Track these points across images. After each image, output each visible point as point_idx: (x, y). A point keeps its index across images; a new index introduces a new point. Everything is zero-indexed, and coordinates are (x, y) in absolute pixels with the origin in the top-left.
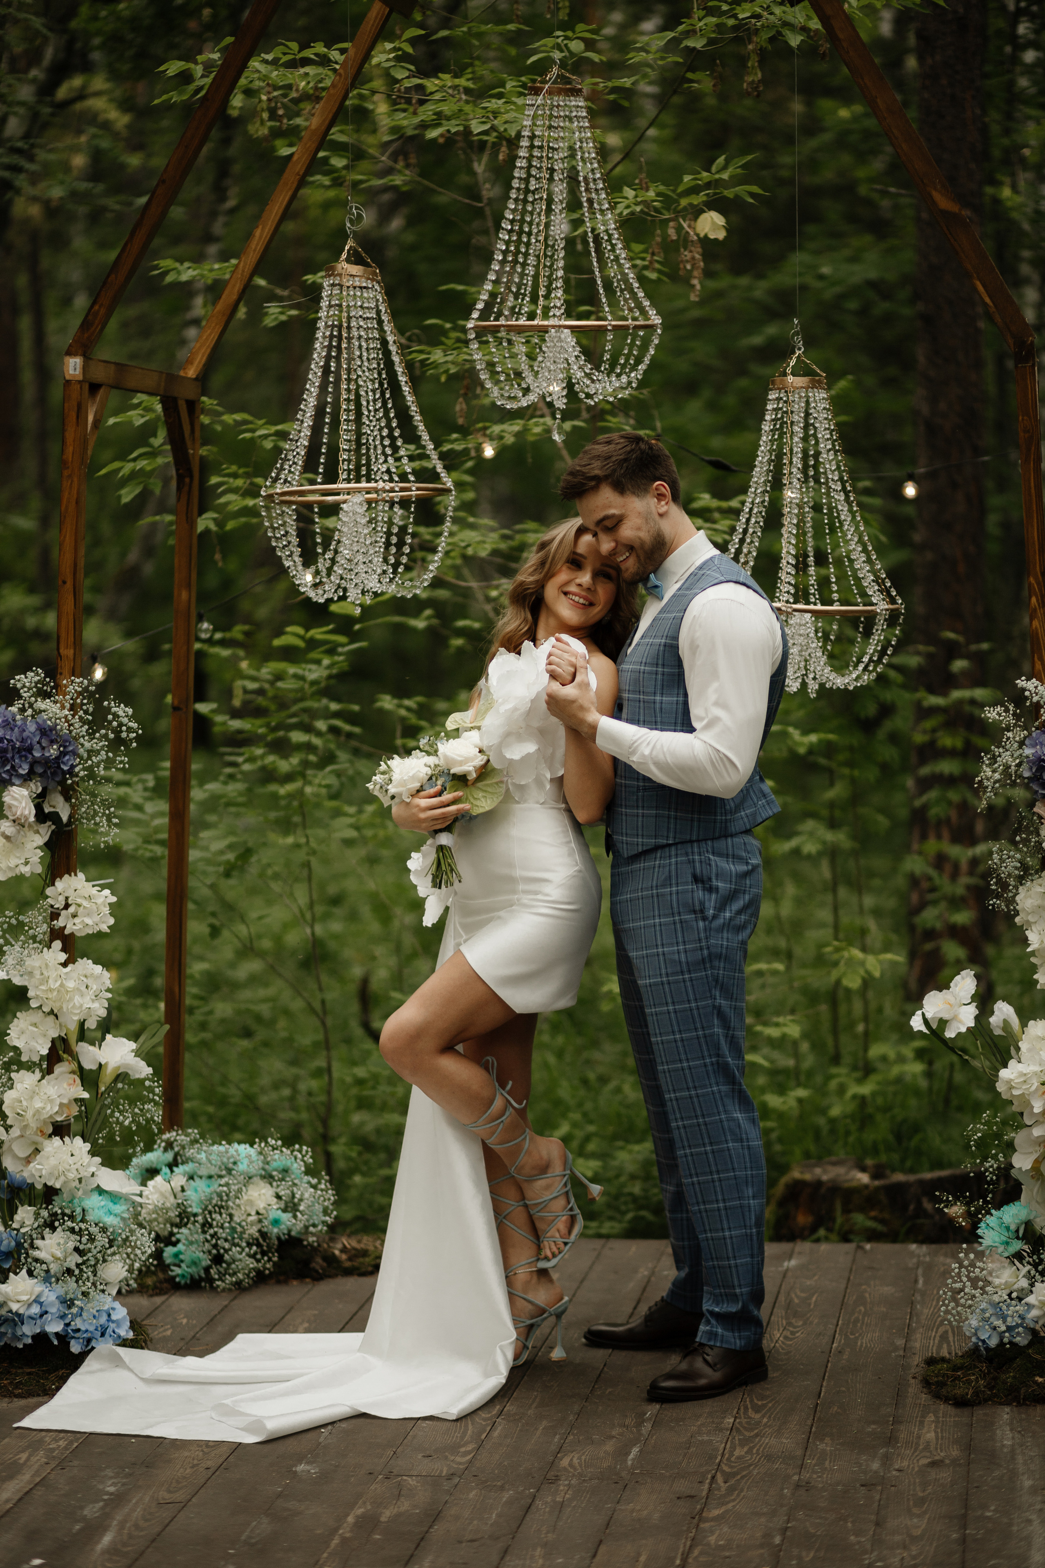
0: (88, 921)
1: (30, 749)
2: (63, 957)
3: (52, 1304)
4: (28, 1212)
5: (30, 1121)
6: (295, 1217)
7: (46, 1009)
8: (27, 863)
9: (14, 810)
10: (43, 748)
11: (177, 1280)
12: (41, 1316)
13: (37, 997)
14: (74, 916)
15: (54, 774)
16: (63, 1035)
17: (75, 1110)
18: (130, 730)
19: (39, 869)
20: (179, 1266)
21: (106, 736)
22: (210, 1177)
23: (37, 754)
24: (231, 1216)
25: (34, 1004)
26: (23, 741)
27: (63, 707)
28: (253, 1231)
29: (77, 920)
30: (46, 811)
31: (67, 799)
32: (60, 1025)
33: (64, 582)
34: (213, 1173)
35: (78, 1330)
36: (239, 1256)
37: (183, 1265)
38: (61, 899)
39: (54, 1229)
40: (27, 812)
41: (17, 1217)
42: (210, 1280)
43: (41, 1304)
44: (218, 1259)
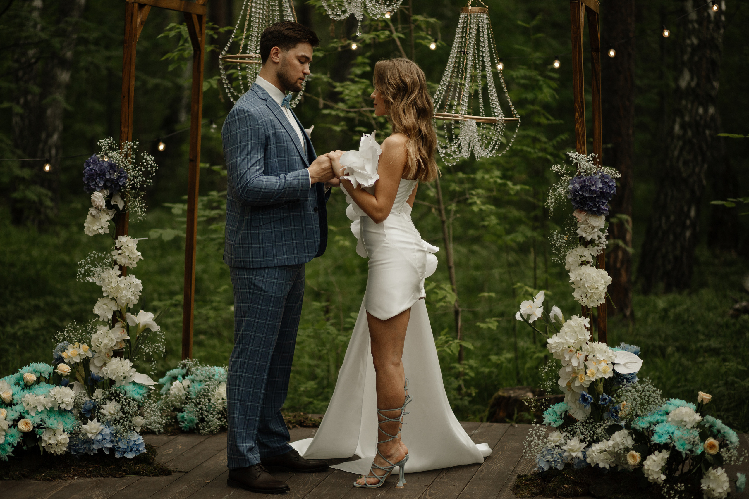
1: (104, 175)
2: (119, 273)
3: (107, 435)
4: (99, 391)
5: (102, 349)
7: (110, 297)
8: (102, 228)
9: (95, 203)
10: (111, 174)
11: (183, 429)
12: (102, 441)
13: (106, 291)
15: (115, 187)
16: (119, 309)
17: (124, 345)
18: (152, 167)
19: (108, 231)
20: (183, 422)
21: (141, 169)
22: (201, 381)
23: (108, 177)
24: (209, 400)
25: (105, 294)
26: (101, 170)
27: (121, 155)
28: (220, 407)
30: (112, 204)
31: (123, 198)
32: (118, 305)
33: (124, 97)
34: (202, 379)
35: (120, 448)
36: (212, 419)
37: (185, 422)
39: (111, 400)
40: (101, 204)
41: (95, 394)
42: (198, 429)
43: (102, 435)
44: (202, 420)
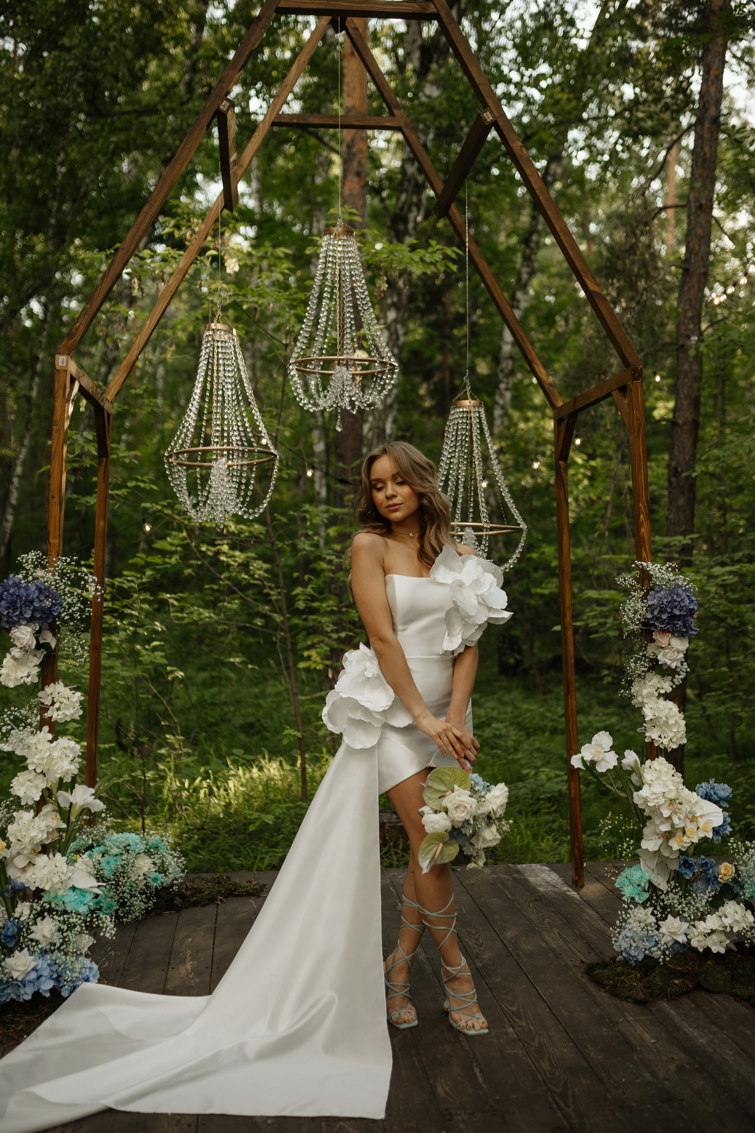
0: (67, 712)
1: (32, 602)
3: (44, 970)
4: (25, 906)
5: (27, 844)
6: (166, 876)
7: (39, 771)
8: (28, 676)
9: (20, 641)
10: (41, 601)
12: (38, 979)
13: (33, 763)
14: (58, 709)
15: (47, 618)
16: (49, 787)
17: (56, 836)
18: (97, 590)
19: (36, 680)
21: (81, 594)
22: (116, 855)
23: (37, 605)
24: (130, 878)
25: (31, 767)
26: (27, 596)
27: (54, 575)
28: (141, 886)
29: (60, 713)
30: (42, 642)
31: (54, 635)
32: (47, 780)
33: (53, 497)
34: (118, 853)
36: (135, 902)
38: (50, 698)
39: (43, 918)
40: (30, 643)
41: (17, 910)
43: (37, 971)
44: (123, 905)
